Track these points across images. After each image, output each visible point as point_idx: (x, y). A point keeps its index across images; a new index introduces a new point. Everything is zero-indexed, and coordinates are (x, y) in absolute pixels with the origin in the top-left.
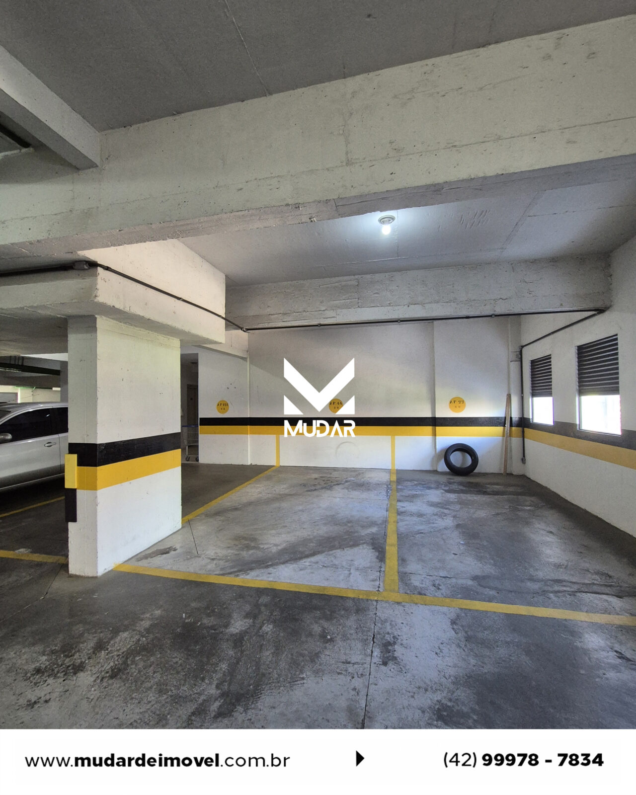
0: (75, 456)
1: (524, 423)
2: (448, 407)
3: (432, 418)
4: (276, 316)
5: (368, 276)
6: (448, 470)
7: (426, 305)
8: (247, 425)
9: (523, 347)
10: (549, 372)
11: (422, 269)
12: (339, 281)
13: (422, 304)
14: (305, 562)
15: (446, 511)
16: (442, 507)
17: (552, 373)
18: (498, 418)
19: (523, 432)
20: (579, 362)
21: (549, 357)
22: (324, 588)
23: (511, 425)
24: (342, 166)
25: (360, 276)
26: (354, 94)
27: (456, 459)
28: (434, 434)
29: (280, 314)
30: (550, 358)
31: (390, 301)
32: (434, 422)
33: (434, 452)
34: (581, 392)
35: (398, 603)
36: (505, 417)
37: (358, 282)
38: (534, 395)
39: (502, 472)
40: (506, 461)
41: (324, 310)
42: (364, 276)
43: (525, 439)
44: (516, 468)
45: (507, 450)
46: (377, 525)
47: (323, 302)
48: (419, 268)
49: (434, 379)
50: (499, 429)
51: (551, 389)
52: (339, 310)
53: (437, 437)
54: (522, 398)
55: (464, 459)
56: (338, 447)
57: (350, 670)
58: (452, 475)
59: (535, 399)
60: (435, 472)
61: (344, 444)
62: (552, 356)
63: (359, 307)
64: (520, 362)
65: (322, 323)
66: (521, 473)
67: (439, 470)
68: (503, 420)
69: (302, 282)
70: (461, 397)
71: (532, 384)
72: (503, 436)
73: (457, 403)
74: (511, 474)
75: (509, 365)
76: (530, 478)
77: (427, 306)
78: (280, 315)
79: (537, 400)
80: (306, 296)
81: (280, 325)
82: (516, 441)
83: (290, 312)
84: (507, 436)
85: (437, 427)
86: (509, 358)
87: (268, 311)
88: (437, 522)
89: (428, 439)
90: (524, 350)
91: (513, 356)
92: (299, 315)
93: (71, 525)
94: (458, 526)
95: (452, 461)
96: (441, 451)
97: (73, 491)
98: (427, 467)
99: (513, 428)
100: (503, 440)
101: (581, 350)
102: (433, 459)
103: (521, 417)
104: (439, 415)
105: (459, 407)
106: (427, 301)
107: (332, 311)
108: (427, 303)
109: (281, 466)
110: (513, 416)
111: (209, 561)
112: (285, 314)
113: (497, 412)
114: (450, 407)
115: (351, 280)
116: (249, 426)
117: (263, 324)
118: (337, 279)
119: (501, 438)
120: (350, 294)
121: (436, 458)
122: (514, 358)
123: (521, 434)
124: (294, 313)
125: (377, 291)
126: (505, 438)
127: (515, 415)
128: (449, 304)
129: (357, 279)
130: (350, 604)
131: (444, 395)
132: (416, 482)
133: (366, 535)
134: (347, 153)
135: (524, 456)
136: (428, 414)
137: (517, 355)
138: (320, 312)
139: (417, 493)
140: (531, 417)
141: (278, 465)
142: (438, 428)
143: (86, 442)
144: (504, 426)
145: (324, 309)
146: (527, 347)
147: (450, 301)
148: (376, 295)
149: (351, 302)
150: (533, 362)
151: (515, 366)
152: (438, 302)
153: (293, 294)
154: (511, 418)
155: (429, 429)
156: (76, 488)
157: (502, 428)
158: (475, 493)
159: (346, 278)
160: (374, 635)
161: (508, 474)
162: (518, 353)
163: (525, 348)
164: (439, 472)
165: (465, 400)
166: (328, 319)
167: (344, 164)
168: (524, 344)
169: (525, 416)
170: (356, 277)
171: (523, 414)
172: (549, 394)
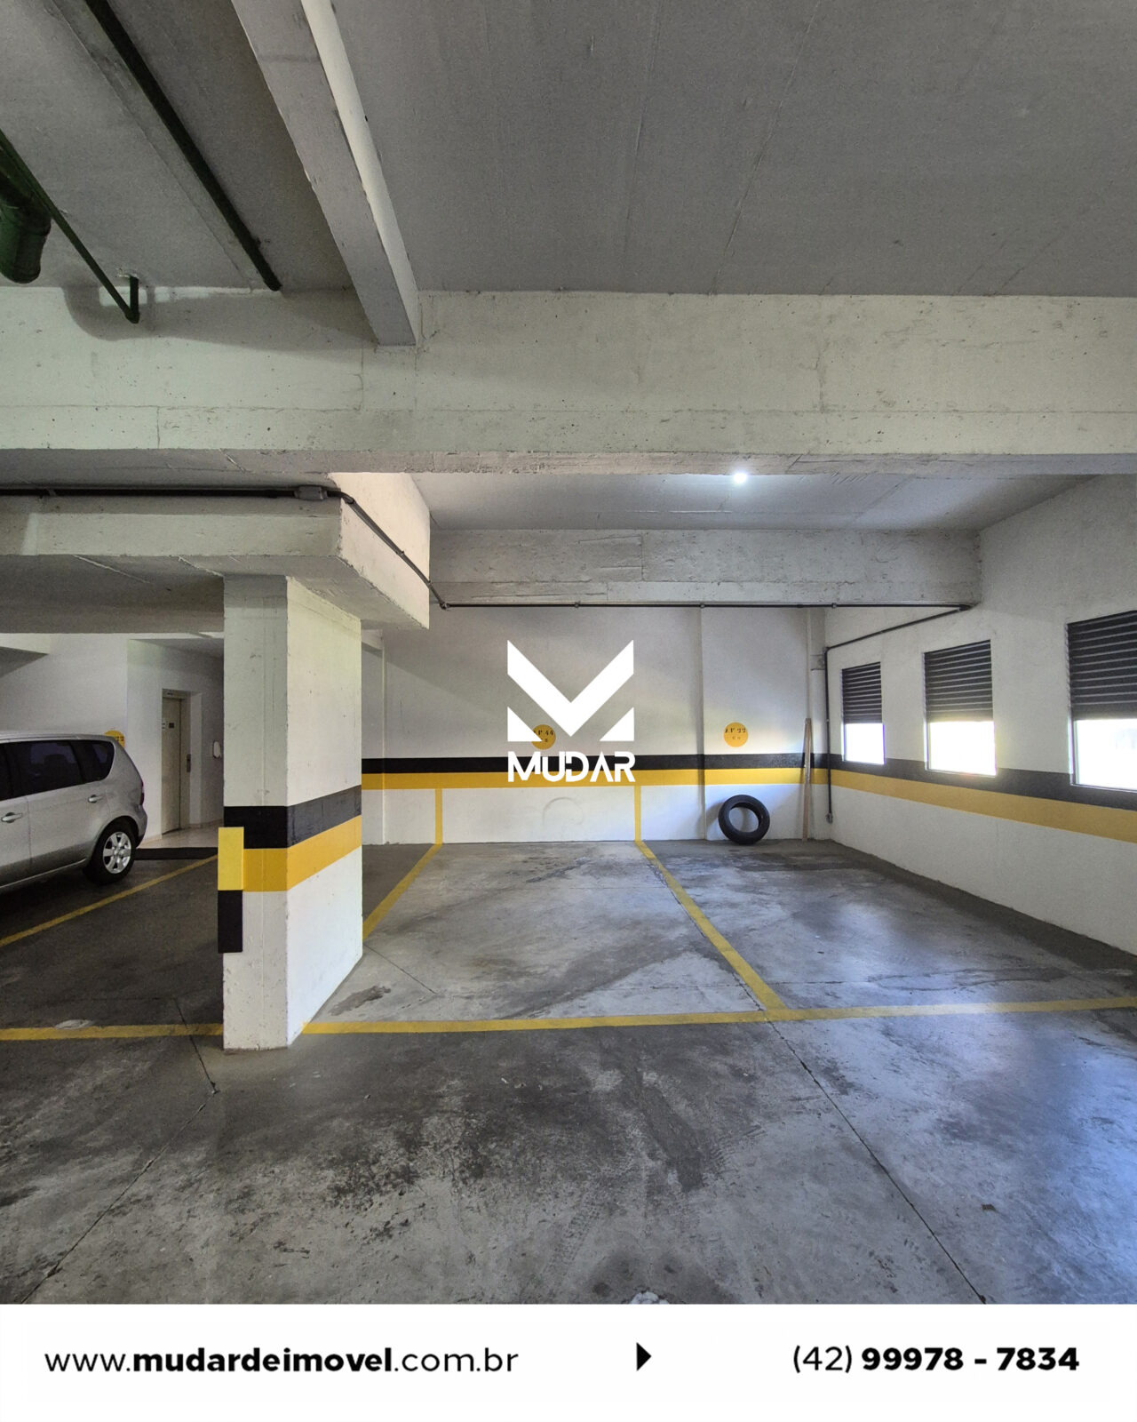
0: (240, 831)
1: (831, 762)
2: (723, 738)
3: (697, 755)
4: (505, 585)
5: (657, 533)
6: (725, 838)
7: (744, 584)
8: (380, 772)
9: (829, 648)
10: (877, 688)
11: (739, 529)
12: (611, 537)
13: (738, 581)
14: (621, 985)
15: (763, 897)
16: (753, 892)
17: (883, 689)
18: (793, 755)
19: (829, 775)
20: (927, 675)
21: (877, 666)
22: (684, 1016)
23: (812, 766)
24: (814, 412)
25: (644, 532)
26: (831, 318)
27: (736, 817)
28: (702, 781)
29: (512, 582)
30: (879, 667)
31: (691, 573)
32: (702, 762)
33: (700, 812)
34: (930, 717)
35: (800, 1021)
36: (804, 754)
37: (642, 542)
38: (846, 720)
39: (801, 837)
40: (806, 819)
41: (587, 582)
42: (651, 532)
43: (832, 786)
44: (819, 831)
45: (807, 801)
46: (681, 923)
47: (585, 568)
48: (734, 527)
49: (702, 697)
50: (795, 772)
51: (880, 711)
52: (612, 583)
53: (706, 786)
54: (828, 724)
55: (746, 821)
56: (548, 806)
57: (808, 1106)
58: (732, 845)
59: (849, 726)
60: (703, 841)
61: (558, 801)
62: (881, 664)
63: (643, 580)
64: (822, 673)
65: (582, 602)
66: (827, 838)
67: (710, 838)
68: (801, 759)
69: (550, 532)
70: (742, 722)
71: (844, 704)
72: (801, 782)
73: (735, 732)
74: (812, 840)
75: (807, 673)
76: (840, 844)
77: (747, 585)
78: (511, 584)
79: (852, 728)
80: (557, 556)
81: (510, 600)
82: (818, 789)
83: (528, 580)
84: (806, 782)
85: (706, 771)
86: (807, 664)
87: (492, 575)
88: (761, 912)
89: (693, 788)
90: (829, 653)
91: (814, 662)
92: (545, 586)
93: (229, 959)
94: (795, 916)
95: (731, 821)
96: (713, 808)
97: (238, 895)
98: (691, 835)
99: (816, 770)
100: (800, 789)
101: (930, 659)
102: (699, 820)
103: (826, 752)
104: (709, 750)
105: (739, 738)
106: (745, 578)
107: (600, 584)
108: (746, 581)
109: (444, 844)
110: (814, 752)
111: (466, 1001)
112: (520, 583)
113: (793, 746)
114: (726, 739)
115: (630, 536)
116: (383, 775)
117: (481, 598)
118: (608, 532)
119: (798, 785)
120: (630, 559)
121: (705, 819)
122: (816, 664)
123: (826, 779)
124: (537, 584)
125: (671, 558)
126: (804, 785)
127: (818, 750)
128: (777, 585)
129: (639, 535)
130: (736, 1031)
131: (716, 719)
132: (688, 859)
133: (678, 938)
134: (821, 395)
135: (830, 811)
136: (691, 750)
137: (819, 661)
138: (581, 584)
139: (703, 874)
140: (843, 754)
141: (439, 843)
142: (708, 772)
143: (263, 805)
144: (802, 767)
145: (587, 579)
146: (836, 649)
147: (778, 581)
148: (670, 563)
149: (632, 571)
150: (845, 672)
151: (816, 677)
152: (761, 581)
153: (533, 552)
154: (812, 755)
155: (693, 773)
156: (242, 888)
157: (799, 769)
158: (783, 868)
159: (623, 532)
160: (803, 1064)
161: (808, 839)
162: (821, 657)
163: (833, 650)
164: (709, 841)
165: (747, 728)
166: (594, 596)
167: (817, 409)
168: (831, 645)
169: (832, 752)
170: (639, 532)
171: (829, 750)
172: (878, 719)
